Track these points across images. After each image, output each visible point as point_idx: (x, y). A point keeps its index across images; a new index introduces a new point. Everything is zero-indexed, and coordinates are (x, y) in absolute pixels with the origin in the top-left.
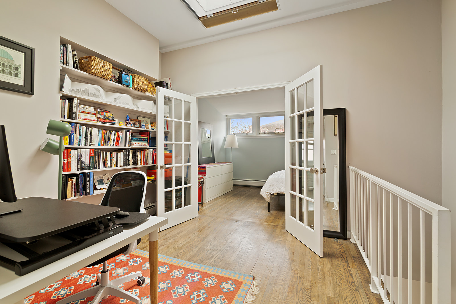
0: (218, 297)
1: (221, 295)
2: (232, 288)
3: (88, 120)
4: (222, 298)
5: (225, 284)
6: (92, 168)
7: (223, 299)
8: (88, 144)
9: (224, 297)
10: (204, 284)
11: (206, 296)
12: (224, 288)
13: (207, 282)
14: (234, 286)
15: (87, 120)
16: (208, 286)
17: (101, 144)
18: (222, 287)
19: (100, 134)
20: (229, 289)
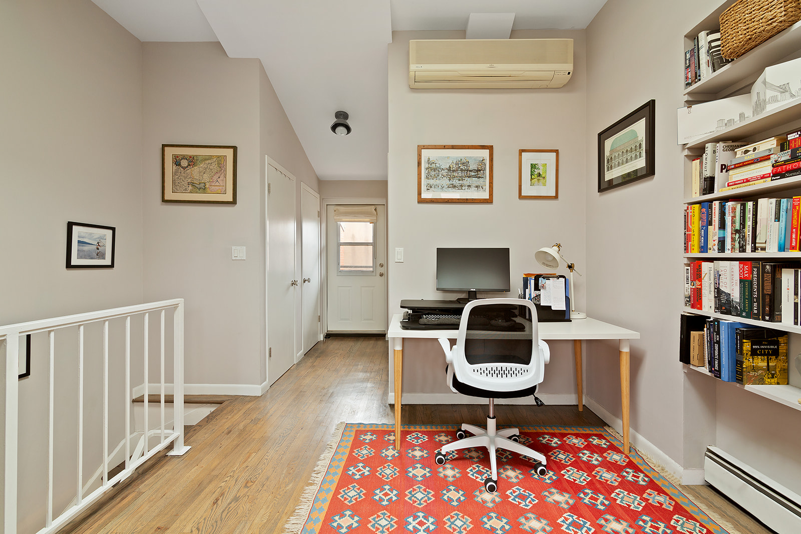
0: (356, 499)
1: (351, 503)
2: (336, 521)
3: (748, 181)
4: (348, 500)
5: (352, 524)
6: (744, 314)
7: (346, 499)
8: (749, 248)
9: (346, 502)
10: (391, 517)
11: (374, 497)
12: (352, 516)
13: (388, 521)
14: (335, 524)
15: (744, 182)
16: (382, 514)
17: (788, 246)
18: (355, 517)
19: (783, 213)
20: (342, 516)
